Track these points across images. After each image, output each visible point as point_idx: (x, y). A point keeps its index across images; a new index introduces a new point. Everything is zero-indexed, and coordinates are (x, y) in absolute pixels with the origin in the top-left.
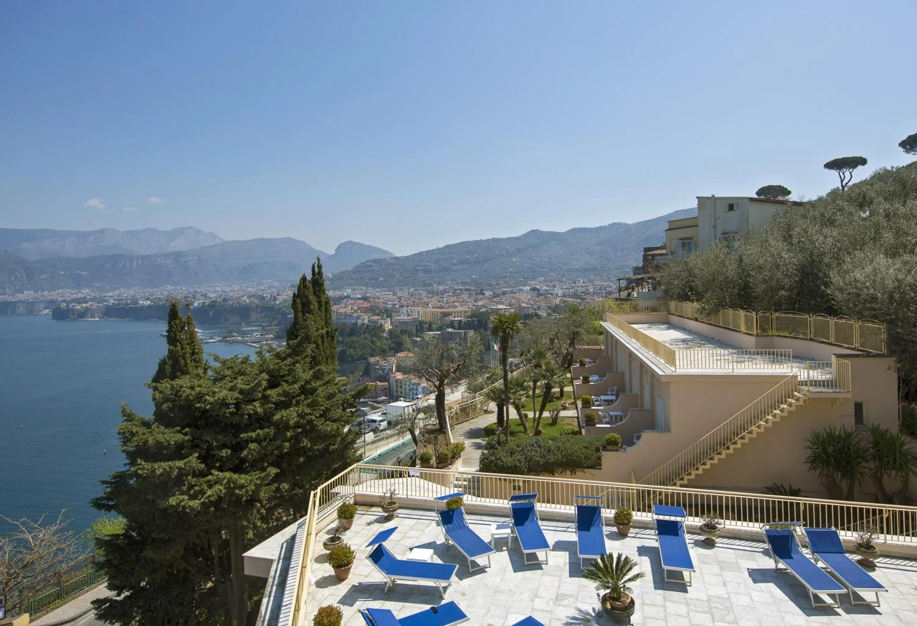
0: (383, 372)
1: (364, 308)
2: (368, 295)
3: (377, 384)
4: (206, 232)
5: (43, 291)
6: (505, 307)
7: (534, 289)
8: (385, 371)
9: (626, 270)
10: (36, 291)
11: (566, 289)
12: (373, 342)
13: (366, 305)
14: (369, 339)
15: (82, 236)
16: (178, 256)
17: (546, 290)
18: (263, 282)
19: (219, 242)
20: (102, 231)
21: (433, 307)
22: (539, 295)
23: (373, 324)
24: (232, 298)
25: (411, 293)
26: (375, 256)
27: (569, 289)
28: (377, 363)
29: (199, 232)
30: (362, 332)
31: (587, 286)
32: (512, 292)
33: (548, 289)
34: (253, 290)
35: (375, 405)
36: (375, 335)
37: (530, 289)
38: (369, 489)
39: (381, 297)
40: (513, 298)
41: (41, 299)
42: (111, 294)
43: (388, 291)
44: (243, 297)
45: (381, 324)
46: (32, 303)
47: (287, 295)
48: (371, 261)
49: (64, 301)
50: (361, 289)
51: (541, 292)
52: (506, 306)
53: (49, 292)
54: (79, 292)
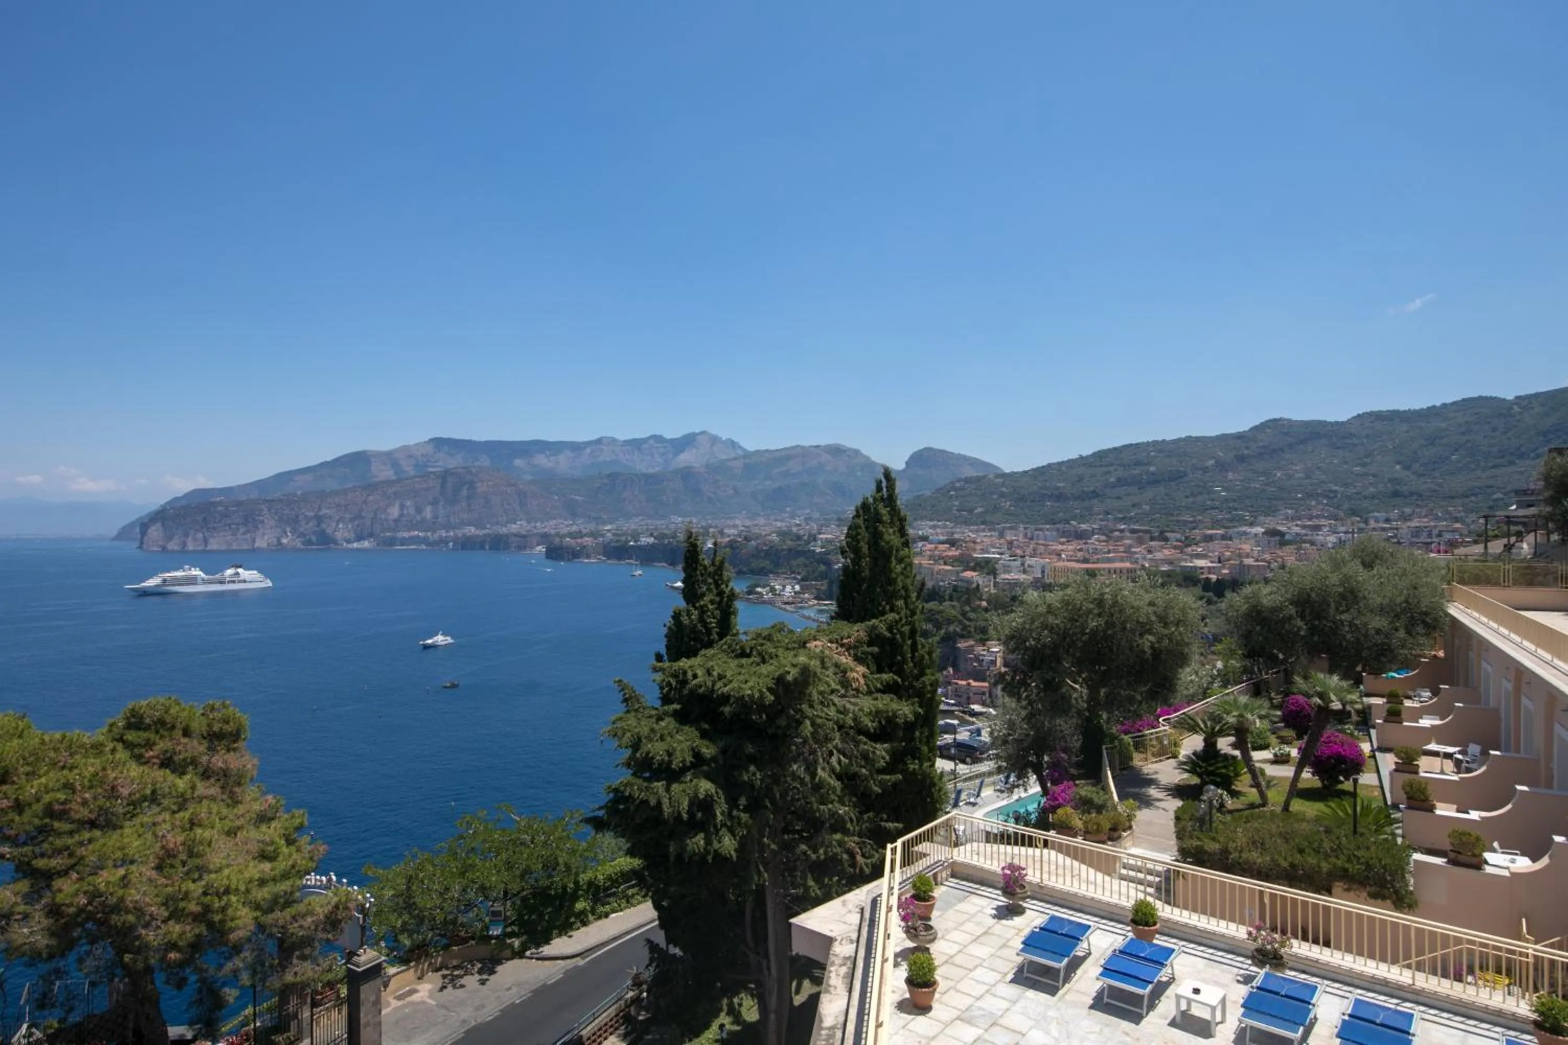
0: (981, 665)
1: (950, 557)
2: (956, 536)
3: (969, 684)
4: (724, 439)
5: (536, 522)
6: (1210, 565)
7: (1272, 533)
8: (984, 664)
9: (1495, 497)
10: (529, 522)
11: (1346, 533)
12: (964, 614)
13: (954, 552)
14: (958, 609)
15: (576, 447)
16: (686, 474)
17: (1297, 534)
18: (798, 512)
19: (740, 452)
20: (599, 441)
21: (1068, 561)
22: (1283, 543)
23: (964, 585)
24: (757, 537)
25: (1029, 535)
26: (970, 472)
27: (1353, 533)
28: (970, 649)
29: (714, 440)
30: (947, 597)
31: (1397, 529)
32: (1224, 537)
33: (1303, 532)
34: (784, 524)
35: (967, 717)
36: (968, 602)
37: (1263, 533)
38: (975, 857)
39: (978, 541)
40: (1228, 547)
41: (535, 531)
42: (608, 527)
43: (990, 530)
44: (770, 535)
45: (978, 585)
46: (524, 537)
47: (836, 534)
48: (963, 480)
49: (557, 535)
50: (945, 527)
51: (1287, 537)
52: (1212, 562)
53: (542, 523)
54: (574, 523)
